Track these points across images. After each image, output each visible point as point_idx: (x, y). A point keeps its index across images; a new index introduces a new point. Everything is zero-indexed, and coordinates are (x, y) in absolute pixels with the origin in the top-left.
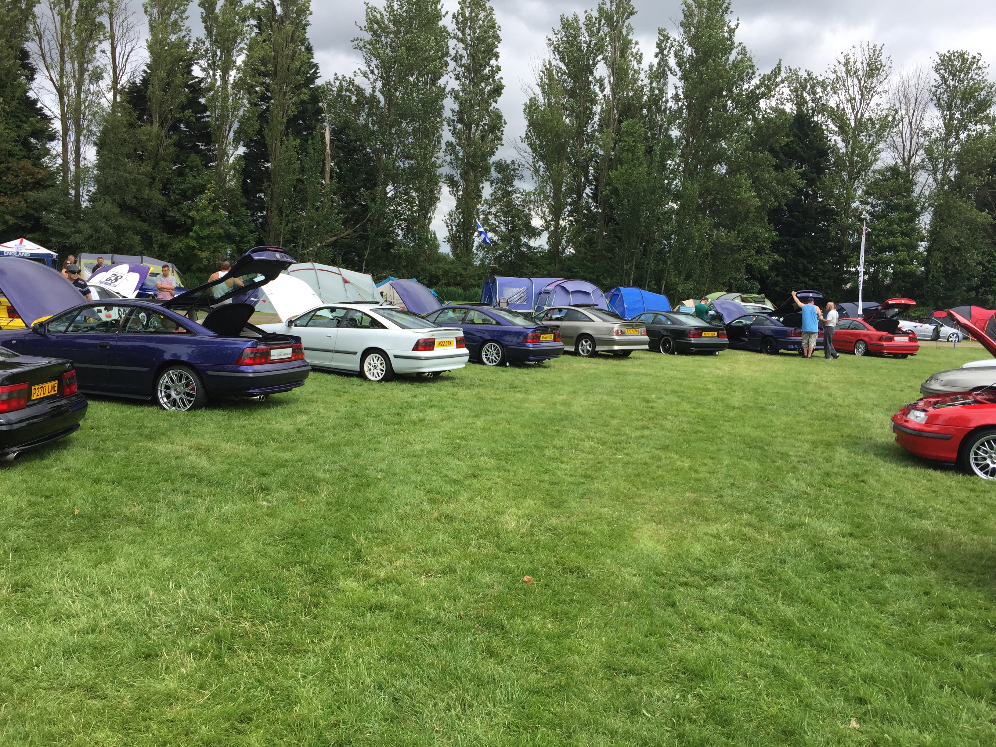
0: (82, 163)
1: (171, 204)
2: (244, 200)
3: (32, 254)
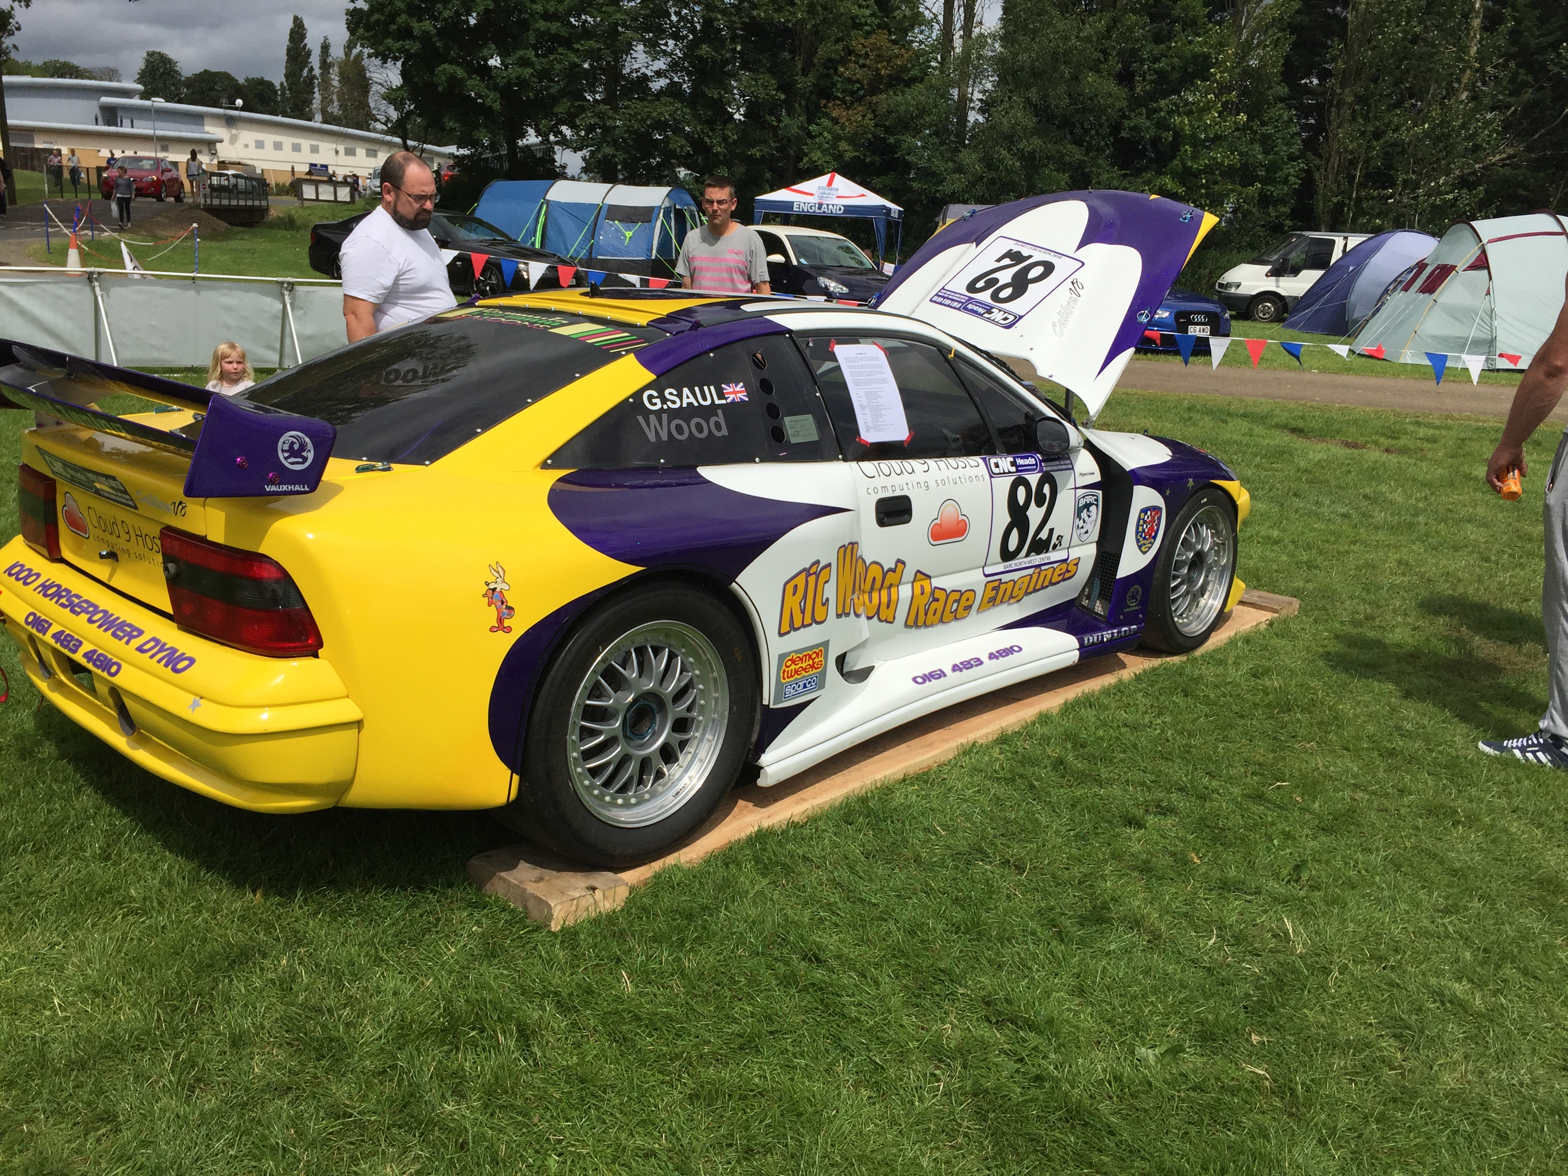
0: (977, 31)
1: (1136, 102)
2: (1283, 90)
3: (848, 209)
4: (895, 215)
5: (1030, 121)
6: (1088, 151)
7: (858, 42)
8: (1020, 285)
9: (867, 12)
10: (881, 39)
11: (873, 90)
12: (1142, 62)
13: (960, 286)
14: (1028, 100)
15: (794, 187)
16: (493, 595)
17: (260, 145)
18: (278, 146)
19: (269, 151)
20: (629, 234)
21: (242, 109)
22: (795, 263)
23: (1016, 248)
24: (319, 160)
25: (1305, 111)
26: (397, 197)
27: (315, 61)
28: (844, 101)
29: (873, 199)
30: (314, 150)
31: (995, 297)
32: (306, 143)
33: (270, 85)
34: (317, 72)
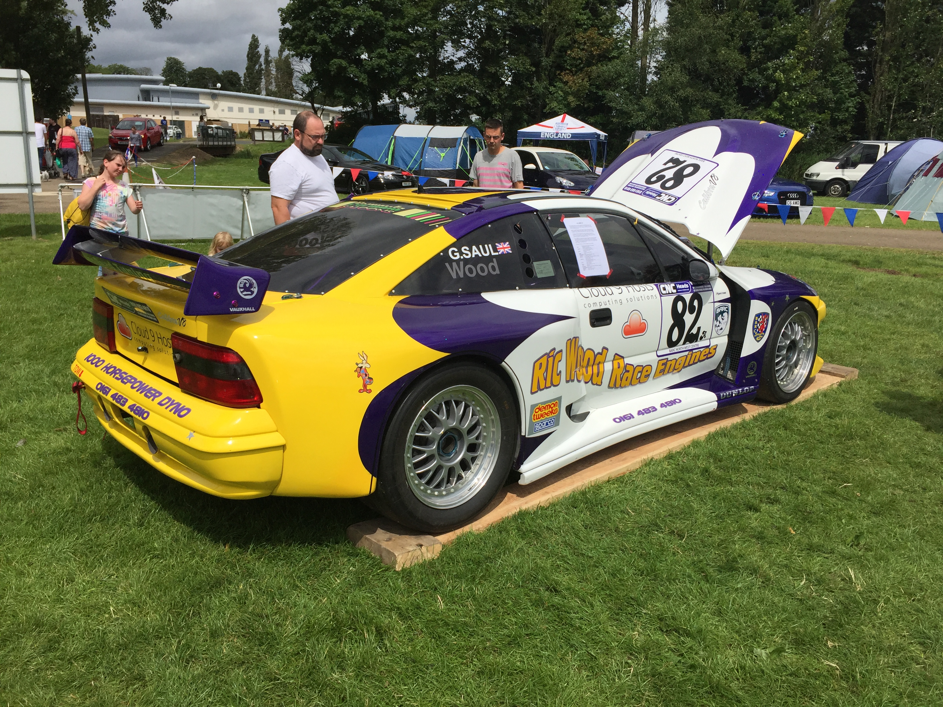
0: (652, 25)
1: (751, 66)
2: (844, 54)
3: (574, 135)
4: (602, 138)
5: (685, 79)
6: (722, 97)
7: (579, 36)
8: (678, 179)
9: (585, 17)
10: (593, 33)
11: (589, 64)
12: (755, 40)
13: (641, 181)
14: (684, 66)
15: (541, 124)
16: (361, 371)
17: (231, 109)
18: (241, 110)
19: (236, 113)
20: (443, 155)
21: (221, 89)
22: (542, 169)
23: (676, 156)
24: (264, 117)
25: (859, 66)
26: (303, 137)
27: (262, 60)
28: (571, 71)
29: (589, 129)
30: (262, 111)
31: (663, 186)
32: (256, 107)
33: (236, 75)
34: (263, 67)
